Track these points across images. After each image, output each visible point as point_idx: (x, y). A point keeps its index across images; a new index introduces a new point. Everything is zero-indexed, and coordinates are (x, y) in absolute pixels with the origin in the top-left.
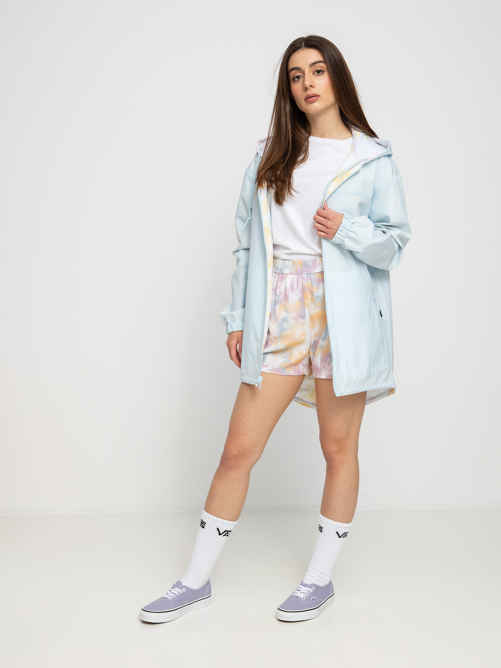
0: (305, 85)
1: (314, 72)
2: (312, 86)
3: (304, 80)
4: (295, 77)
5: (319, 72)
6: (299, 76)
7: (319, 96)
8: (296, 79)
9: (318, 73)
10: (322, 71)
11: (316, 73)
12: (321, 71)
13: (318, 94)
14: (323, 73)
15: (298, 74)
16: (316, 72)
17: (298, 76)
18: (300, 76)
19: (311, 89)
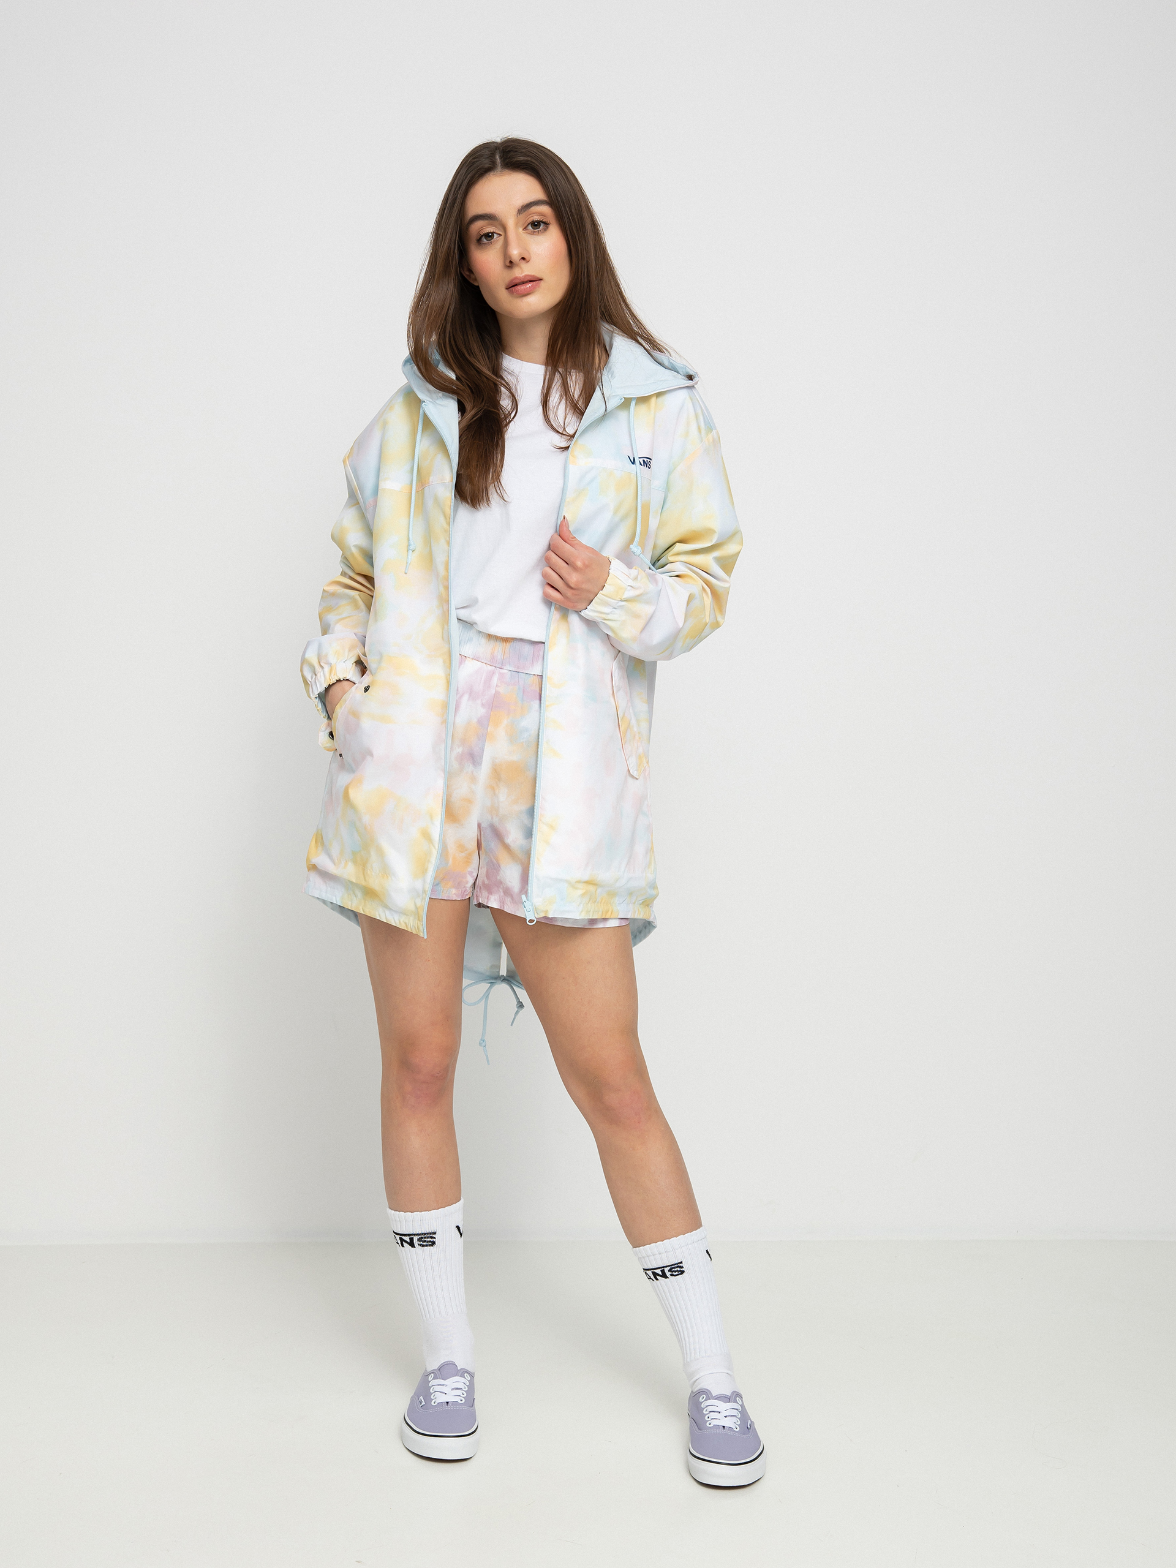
0: (510, 257)
1: (526, 225)
2: (523, 259)
3: (506, 244)
4: (482, 236)
5: (536, 225)
6: (490, 233)
7: (541, 280)
8: (484, 240)
9: (536, 227)
10: (542, 222)
11: (530, 227)
12: (542, 225)
13: (539, 275)
14: (547, 228)
15: (489, 229)
16: (530, 225)
17: (488, 233)
18: (493, 233)
19: (523, 264)
